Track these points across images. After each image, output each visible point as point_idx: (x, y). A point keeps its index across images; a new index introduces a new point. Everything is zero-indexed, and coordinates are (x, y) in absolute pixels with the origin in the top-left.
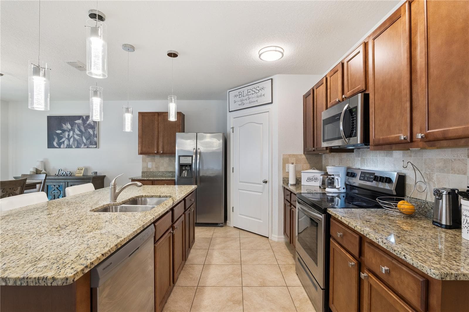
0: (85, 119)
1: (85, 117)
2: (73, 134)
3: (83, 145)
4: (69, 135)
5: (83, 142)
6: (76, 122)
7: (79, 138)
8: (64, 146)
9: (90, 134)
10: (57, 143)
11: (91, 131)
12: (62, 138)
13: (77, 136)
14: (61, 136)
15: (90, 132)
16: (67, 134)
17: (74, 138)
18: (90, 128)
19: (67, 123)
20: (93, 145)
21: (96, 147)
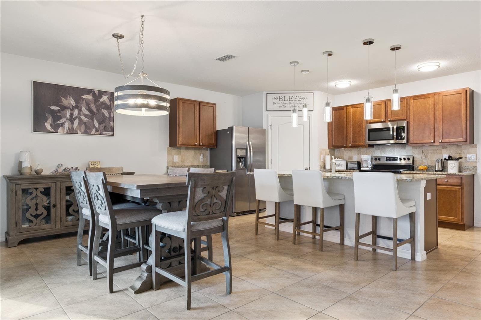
0: (97, 94)
1: (97, 92)
2: (79, 114)
3: (94, 130)
4: (71, 115)
5: (94, 127)
6: (85, 97)
7: (88, 120)
8: (63, 130)
9: (105, 116)
10: (51, 125)
11: (106, 112)
12: (60, 118)
13: (84, 117)
14: (59, 114)
15: (104, 114)
16: (68, 113)
17: (80, 120)
18: (104, 108)
19: (70, 98)
20: (108, 131)
21: (113, 135)
